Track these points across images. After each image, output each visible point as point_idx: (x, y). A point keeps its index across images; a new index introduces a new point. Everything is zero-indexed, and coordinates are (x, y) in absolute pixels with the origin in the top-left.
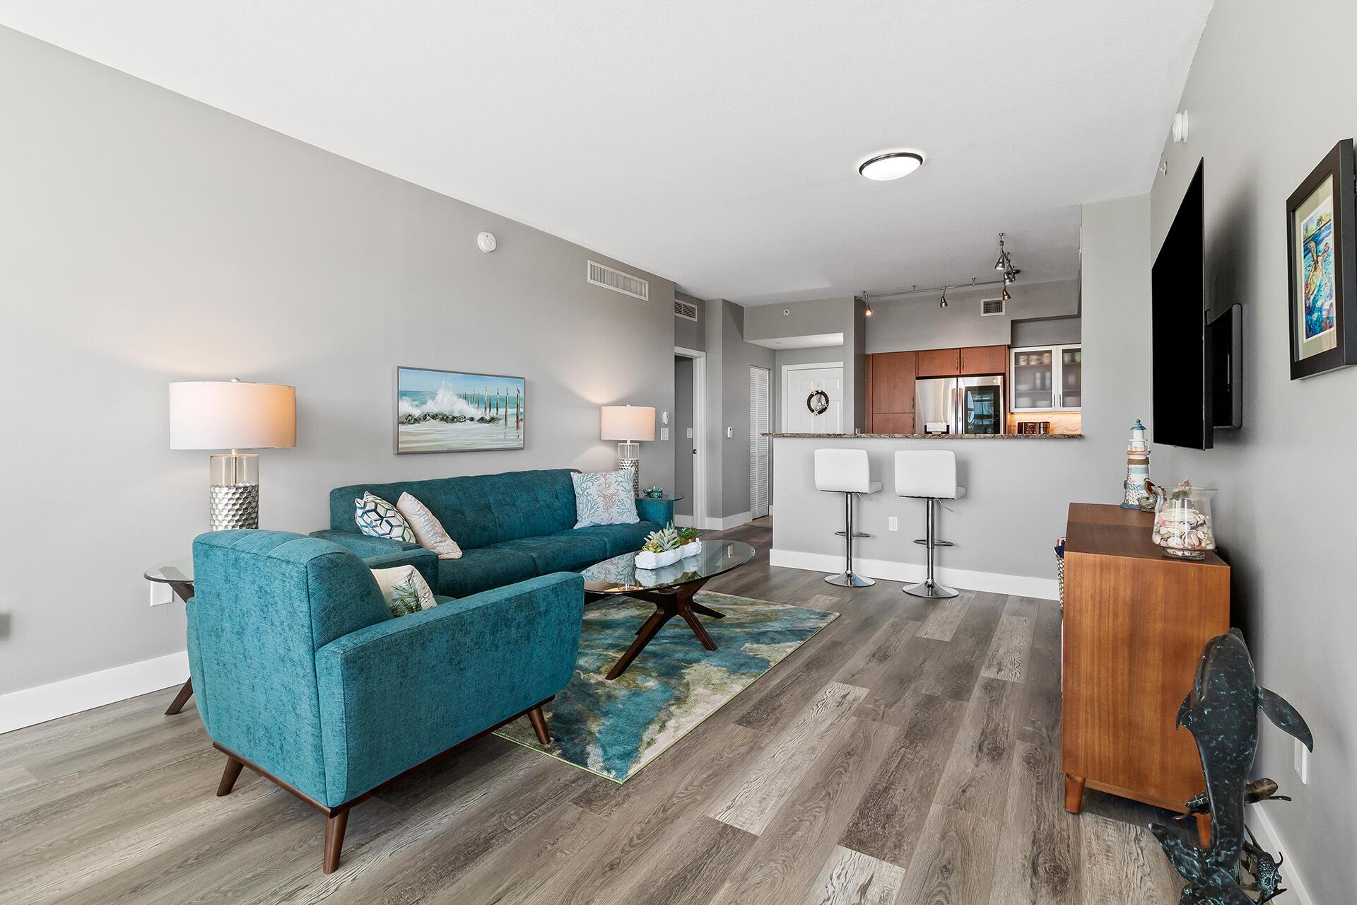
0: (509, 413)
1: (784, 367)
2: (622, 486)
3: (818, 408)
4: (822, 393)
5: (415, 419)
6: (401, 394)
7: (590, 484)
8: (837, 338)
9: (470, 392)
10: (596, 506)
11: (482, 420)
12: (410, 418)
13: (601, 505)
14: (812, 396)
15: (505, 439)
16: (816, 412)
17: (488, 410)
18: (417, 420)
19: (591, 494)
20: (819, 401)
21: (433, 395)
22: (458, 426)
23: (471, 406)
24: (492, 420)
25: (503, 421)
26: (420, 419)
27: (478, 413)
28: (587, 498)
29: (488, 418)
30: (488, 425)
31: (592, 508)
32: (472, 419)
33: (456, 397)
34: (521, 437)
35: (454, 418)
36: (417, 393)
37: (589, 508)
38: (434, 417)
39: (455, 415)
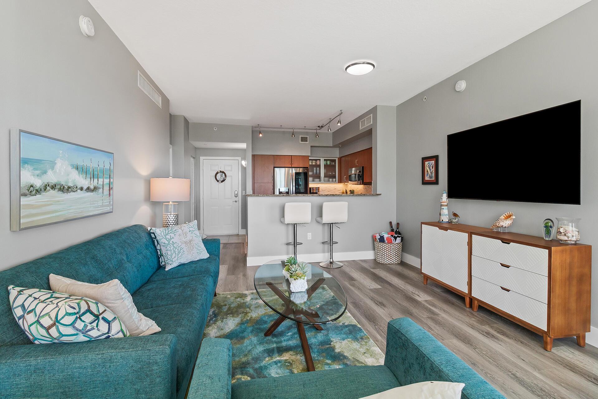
0: (105, 183)
1: (201, 158)
2: (195, 234)
3: (221, 179)
4: (223, 172)
5: (37, 190)
6: (24, 162)
7: (172, 235)
8: (243, 146)
9: (80, 163)
10: (182, 251)
11: (88, 189)
12: (32, 188)
13: (185, 249)
14: (217, 173)
15: (102, 206)
16: (220, 182)
17: (92, 179)
18: (38, 191)
19: (176, 243)
20: (222, 176)
21: (53, 164)
22: (71, 196)
23: (81, 176)
24: (95, 189)
25: (101, 189)
26: (41, 190)
27: (85, 182)
28: (173, 246)
29: (92, 187)
30: (92, 194)
31: (179, 252)
32: (82, 189)
33: (70, 167)
34: (111, 203)
35: (69, 187)
36: (38, 161)
37: (177, 253)
38: (53, 187)
39: (71, 184)
